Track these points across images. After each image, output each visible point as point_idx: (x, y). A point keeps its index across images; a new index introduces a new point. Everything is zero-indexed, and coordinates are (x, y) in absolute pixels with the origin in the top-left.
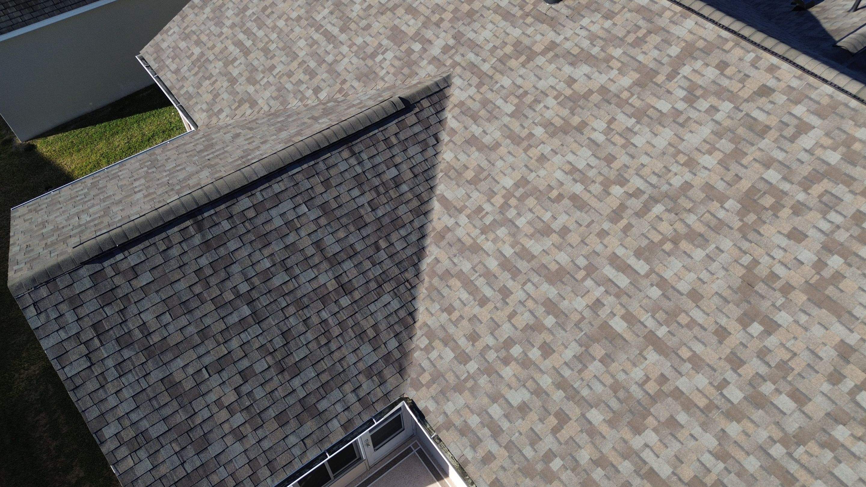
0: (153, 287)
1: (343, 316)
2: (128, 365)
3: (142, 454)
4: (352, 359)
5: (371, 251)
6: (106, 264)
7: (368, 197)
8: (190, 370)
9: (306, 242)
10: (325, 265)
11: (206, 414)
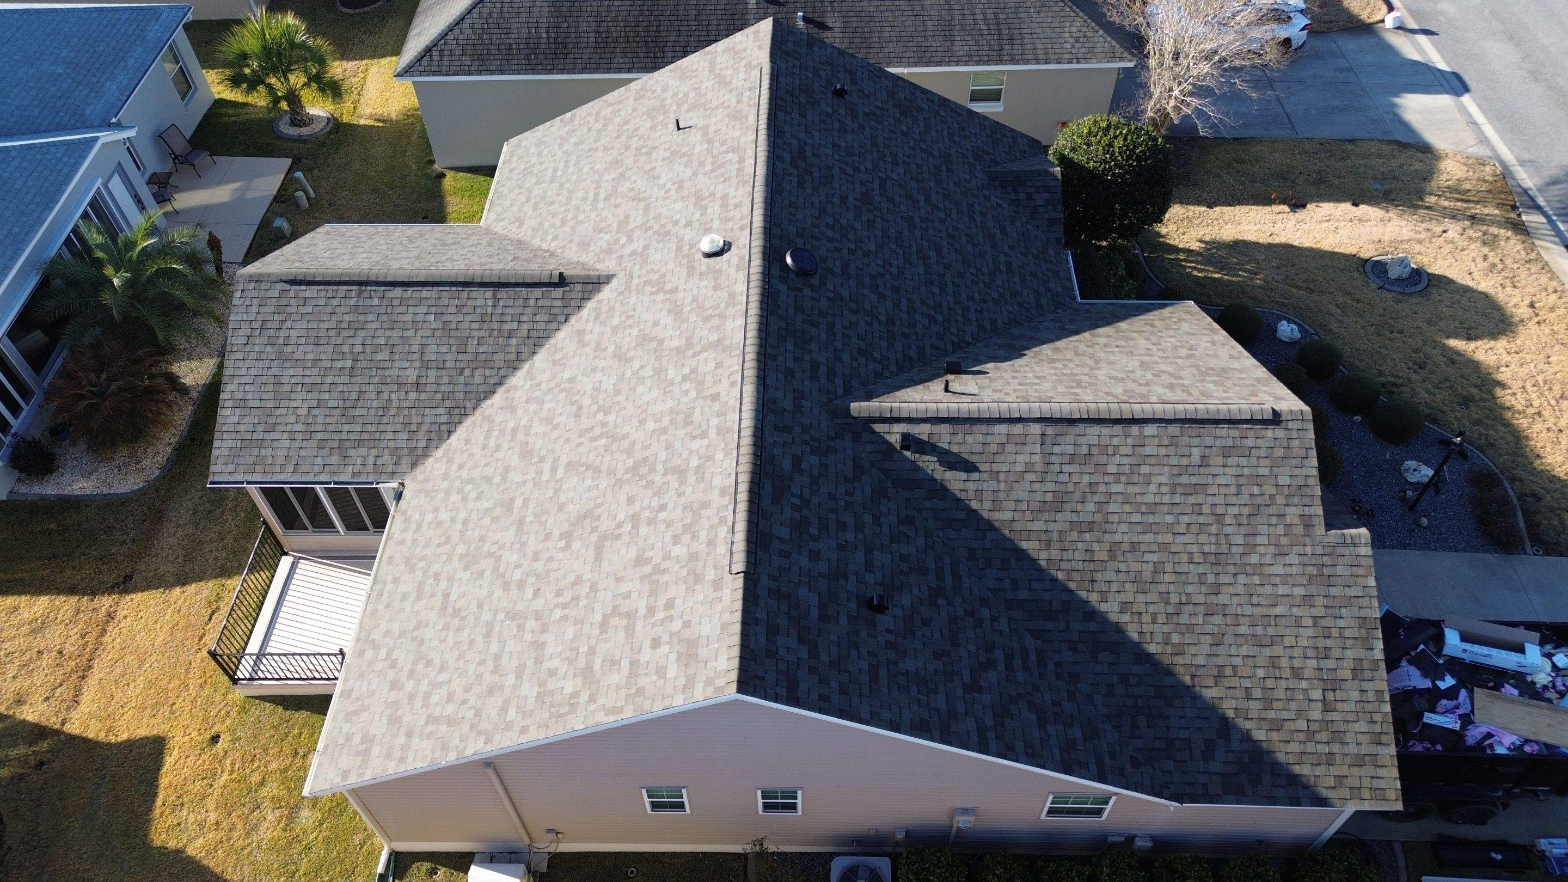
0: (309, 317)
1: (404, 404)
2: (264, 356)
3: (238, 411)
4: (389, 436)
5: (454, 373)
6: (293, 288)
7: (482, 333)
8: (293, 381)
9: (418, 341)
10: (417, 364)
11: (284, 411)
